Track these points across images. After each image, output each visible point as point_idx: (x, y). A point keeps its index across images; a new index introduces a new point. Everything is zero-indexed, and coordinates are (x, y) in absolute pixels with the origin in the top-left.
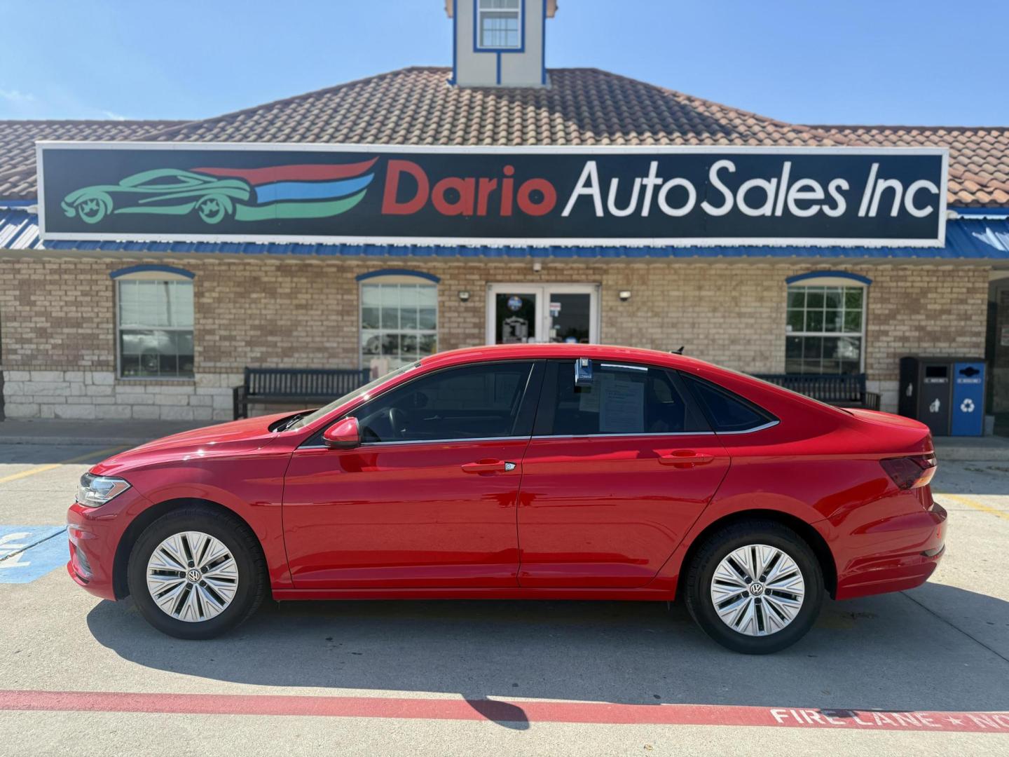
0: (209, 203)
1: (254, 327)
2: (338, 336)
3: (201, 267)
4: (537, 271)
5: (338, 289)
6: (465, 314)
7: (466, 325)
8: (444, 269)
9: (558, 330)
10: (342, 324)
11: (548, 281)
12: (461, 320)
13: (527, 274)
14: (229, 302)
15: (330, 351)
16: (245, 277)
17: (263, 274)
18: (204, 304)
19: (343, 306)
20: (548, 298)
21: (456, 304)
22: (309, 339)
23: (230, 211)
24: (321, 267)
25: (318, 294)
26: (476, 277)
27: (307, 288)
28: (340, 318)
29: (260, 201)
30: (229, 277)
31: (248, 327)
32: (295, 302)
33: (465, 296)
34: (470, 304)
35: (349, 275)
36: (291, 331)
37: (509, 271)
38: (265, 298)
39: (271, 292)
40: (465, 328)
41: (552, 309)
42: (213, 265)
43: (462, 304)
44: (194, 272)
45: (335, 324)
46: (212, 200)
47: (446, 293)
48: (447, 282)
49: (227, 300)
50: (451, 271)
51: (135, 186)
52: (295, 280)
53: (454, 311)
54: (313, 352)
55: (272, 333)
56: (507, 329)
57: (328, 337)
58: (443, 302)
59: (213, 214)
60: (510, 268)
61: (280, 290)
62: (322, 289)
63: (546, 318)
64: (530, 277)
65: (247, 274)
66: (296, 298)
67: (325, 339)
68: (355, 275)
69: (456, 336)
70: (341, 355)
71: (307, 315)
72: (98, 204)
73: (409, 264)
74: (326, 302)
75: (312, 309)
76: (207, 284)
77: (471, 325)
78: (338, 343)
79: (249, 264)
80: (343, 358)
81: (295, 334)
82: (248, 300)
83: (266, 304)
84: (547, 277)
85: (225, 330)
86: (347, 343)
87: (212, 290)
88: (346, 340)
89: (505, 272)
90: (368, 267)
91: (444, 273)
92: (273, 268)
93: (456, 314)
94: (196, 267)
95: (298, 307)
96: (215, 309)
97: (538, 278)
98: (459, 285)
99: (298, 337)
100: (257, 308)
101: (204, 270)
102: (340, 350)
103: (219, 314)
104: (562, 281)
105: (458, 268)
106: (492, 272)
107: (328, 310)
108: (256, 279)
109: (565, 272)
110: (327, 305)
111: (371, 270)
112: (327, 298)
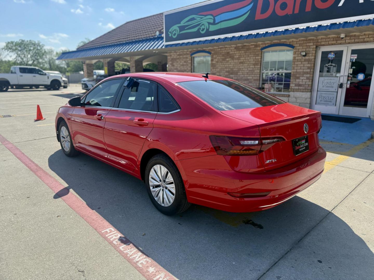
0: (202, 26)
1: (227, 72)
2: (252, 74)
3: (213, 50)
4: (342, 38)
5: (254, 54)
6: (304, 63)
7: (304, 68)
8: (297, 42)
9: (353, 69)
10: (254, 69)
11: (349, 43)
12: (302, 65)
13: (338, 40)
14: (220, 63)
15: (250, 80)
16: (225, 52)
17: (230, 51)
18: (213, 63)
19: (255, 61)
20: (350, 52)
21: (301, 58)
22: (243, 76)
23: (208, 28)
24: (249, 46)
25: (247, 57)
26: (312, 44)
27: (244, 55)
28: (254, 67)
29: (216, 22)
30: (221, 53)
31: (225, 72)
32: (240, 61)
33: (304, 54)
34: (307, 58)
35: (259, 48)
36: (237, 73)
37: (329, 40)
38: (231, 60)
39: (232, 57)
40: (303, 69)
41: (352, 58)
42: (216, 49)
43: (304, 58)
44: (211, 52)
45: (252, 69)
46: (203, 25)
47: (297, 53)
48: (297, 48)
49: (219, 62)
50: (300, 42)
51: (184, 23)
52: (240, 52)
53: (299, 61)
54: (244, 81)
55: (232, 74)
56: (326, 69)
57: (249, 75)
58: (295, 57)
59: (203, 30)
60: (329, 38)
61: (235, 57)
62: (248, 55)
63: (348, 63)
64: (339, 42)
65: (226, 51)
66: (240, 59)
67: (248, 75)
68: (261, 48)
69: (299, 73)
70: (253, 82)
71: (243, 66)
72: (176, 31)
73: (282, 41)
74: (250, 60)
75: (245, 63)
76: (214, 56)
77: (307, 68)
78: (252, 77)
79: (227, 47)
80: (253, 83)
81: (239, 74)
82: (225, 61)
83: (230, 63)
84: (349, 41)
85: (219, 73)
86: (255, 77)
87: (216, 58)
88: (255, 76)
89: (326, 40)
90: (266, 44)
91: (297, 44)
92: (234, 48)
93: (300, 63)
94: (212, 50)
95: (240, 63)
96: (216, 65)
97: (344, 42)
98: (303, 48)
99: (240, 75)
100: (228, 64)
101: (214, 51)
102: (253, 80)
103: (217, 67)
104: (358, 42)
105: (303, 40)
106: (319, 41)
107: (250, 63)
108: (228, 53)
109: (360, 37)
110: (250, 62)
111: (267, 45)
112: (250, 59)
